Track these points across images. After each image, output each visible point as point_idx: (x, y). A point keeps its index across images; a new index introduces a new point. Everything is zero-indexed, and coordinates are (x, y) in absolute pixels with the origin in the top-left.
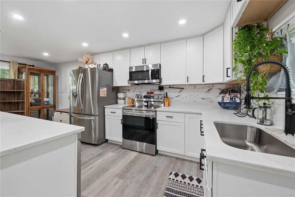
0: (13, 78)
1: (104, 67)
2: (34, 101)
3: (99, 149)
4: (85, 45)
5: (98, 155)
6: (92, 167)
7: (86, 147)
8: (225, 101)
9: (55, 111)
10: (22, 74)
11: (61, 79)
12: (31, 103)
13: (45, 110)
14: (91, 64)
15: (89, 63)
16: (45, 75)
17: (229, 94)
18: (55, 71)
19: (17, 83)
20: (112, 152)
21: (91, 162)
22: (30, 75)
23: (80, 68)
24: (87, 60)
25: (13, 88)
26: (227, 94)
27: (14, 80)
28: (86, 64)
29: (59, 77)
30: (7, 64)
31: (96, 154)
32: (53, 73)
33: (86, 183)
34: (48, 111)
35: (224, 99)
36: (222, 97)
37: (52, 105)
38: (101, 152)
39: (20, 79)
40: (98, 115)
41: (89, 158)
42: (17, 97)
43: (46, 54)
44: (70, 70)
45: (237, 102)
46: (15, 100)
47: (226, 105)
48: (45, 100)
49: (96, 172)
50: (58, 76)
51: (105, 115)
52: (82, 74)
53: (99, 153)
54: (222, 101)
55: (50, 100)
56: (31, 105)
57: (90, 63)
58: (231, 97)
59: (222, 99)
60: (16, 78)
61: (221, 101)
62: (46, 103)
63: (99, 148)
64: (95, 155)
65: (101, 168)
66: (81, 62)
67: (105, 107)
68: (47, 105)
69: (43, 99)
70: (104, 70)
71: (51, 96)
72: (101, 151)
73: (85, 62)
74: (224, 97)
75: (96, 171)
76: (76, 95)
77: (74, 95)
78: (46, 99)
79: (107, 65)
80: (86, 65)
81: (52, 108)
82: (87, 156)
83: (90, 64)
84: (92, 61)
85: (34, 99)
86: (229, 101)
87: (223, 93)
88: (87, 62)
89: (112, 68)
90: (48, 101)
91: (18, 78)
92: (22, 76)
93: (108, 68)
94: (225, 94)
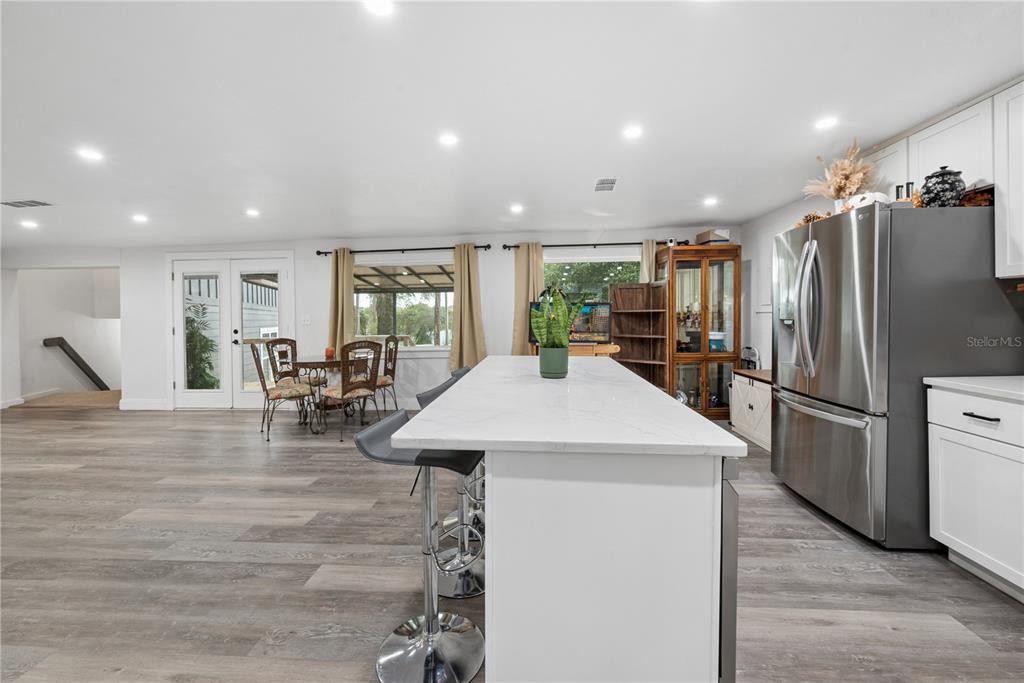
0: (647, 281)
1: (929, 191)
2: (687, 339)
3: (883, 567)
4: (826, 124)
5: (874, 592)
6: (830, 623)
7: (826, 529)
9: (735, 373)
10: (663, 268)
11: (758, 271)
12: (679, 343)
13: (714, 366)
14: (858, 191)
15: (847, 192)
16: (711, 264)
18: (740, 247)
19: (654, 292)
20: (966, 621)
21: (828, 597)
22: (678, 268)
23: (808, 219)
24: (839, 180)
25: (647, 306)
27: (648, 284)
28: (839, 198)
29: (753, 263)
30: (637, 249)
31: (863, 581)
32: (734, 253)
33: (789, 663)
34: (720, 368)
37: (729, 353)
38: (889, 583)
39: (659, 282)
40: (885, 415)
41: (825, 580)
42: (654, 326)
43: (710, 202)
44: (781, 236)
46: (650, 334)
48: (711, 337)
49: (839, 652)
50: (749, 262)
51: (926, 423)
52: (815, 242)
53: (874, 581)
55: (726, 336)
56: (680, 350)
57: (854, 189)
60: (653, 281)
62: (714, 347)
63: (885, 564)
64: (860, 582)
65: (874, 654)
66: (816, 198)
67: (927, 381)
68: (718, 351)
69: (706, 334)
70: (928, 204)
71: (729, 324)
72: (893, 581)
73: (832, 191)
75: (844, 649)
76: (790, 322)
77: (786, 322)
78: (714, 335)
79: (950, 173)
80: (836, 202)
81: (731, 361)
82: (820, 567)
83: (855, 194)
84: (863, 181)
85: (688, 334)
88: (840, 189)
89: (989, 181)
90: (722, 341)
91: (656, 280)
92: (663, 273)
93: (953, 188)
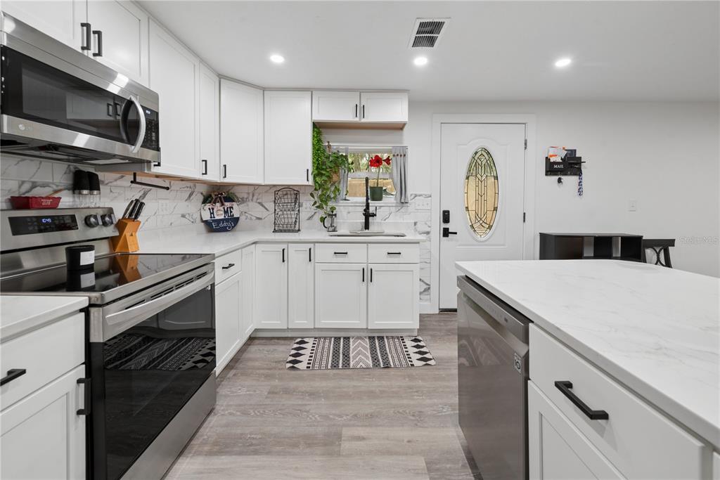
8: (217, 218)
17: (223, 205)
26: (218, 204)
35: (213, 213)
36: (209, 209)
45: (235, 216)
47: (221, 225)
54: (211, 217)
58: (224, 208)
59: (211, 214)
61: (209, 219)
74: (213, 209)
86: (222, 217)
87: (210, 202)
94: (215, 203)
